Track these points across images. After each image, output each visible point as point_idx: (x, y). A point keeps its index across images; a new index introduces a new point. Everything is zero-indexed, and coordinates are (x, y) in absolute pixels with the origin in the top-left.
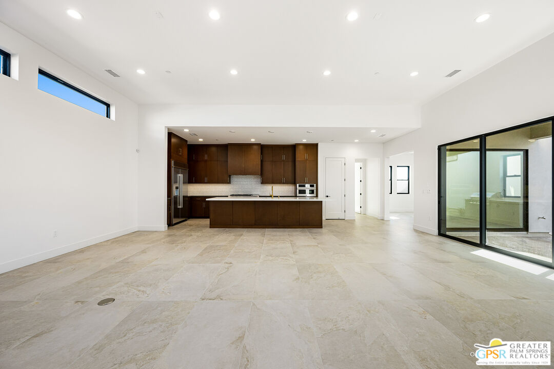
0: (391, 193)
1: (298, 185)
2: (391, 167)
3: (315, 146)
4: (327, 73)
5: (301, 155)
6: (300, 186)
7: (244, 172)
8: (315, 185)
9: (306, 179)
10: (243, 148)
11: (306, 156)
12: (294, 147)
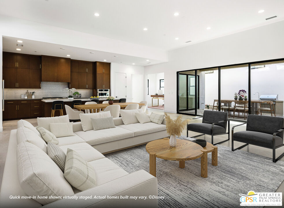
0: (148, 94)
1: (98, 90)
2: (148, 80)
3: (109, 65)
4: (145, 29)
5: (100, 70)
6: (99, 90)
7: (56, 80)
8: (109, 90)
9: (104, 86)
10: (54, 60)
11: (104, 71)
12: (94, 64)
